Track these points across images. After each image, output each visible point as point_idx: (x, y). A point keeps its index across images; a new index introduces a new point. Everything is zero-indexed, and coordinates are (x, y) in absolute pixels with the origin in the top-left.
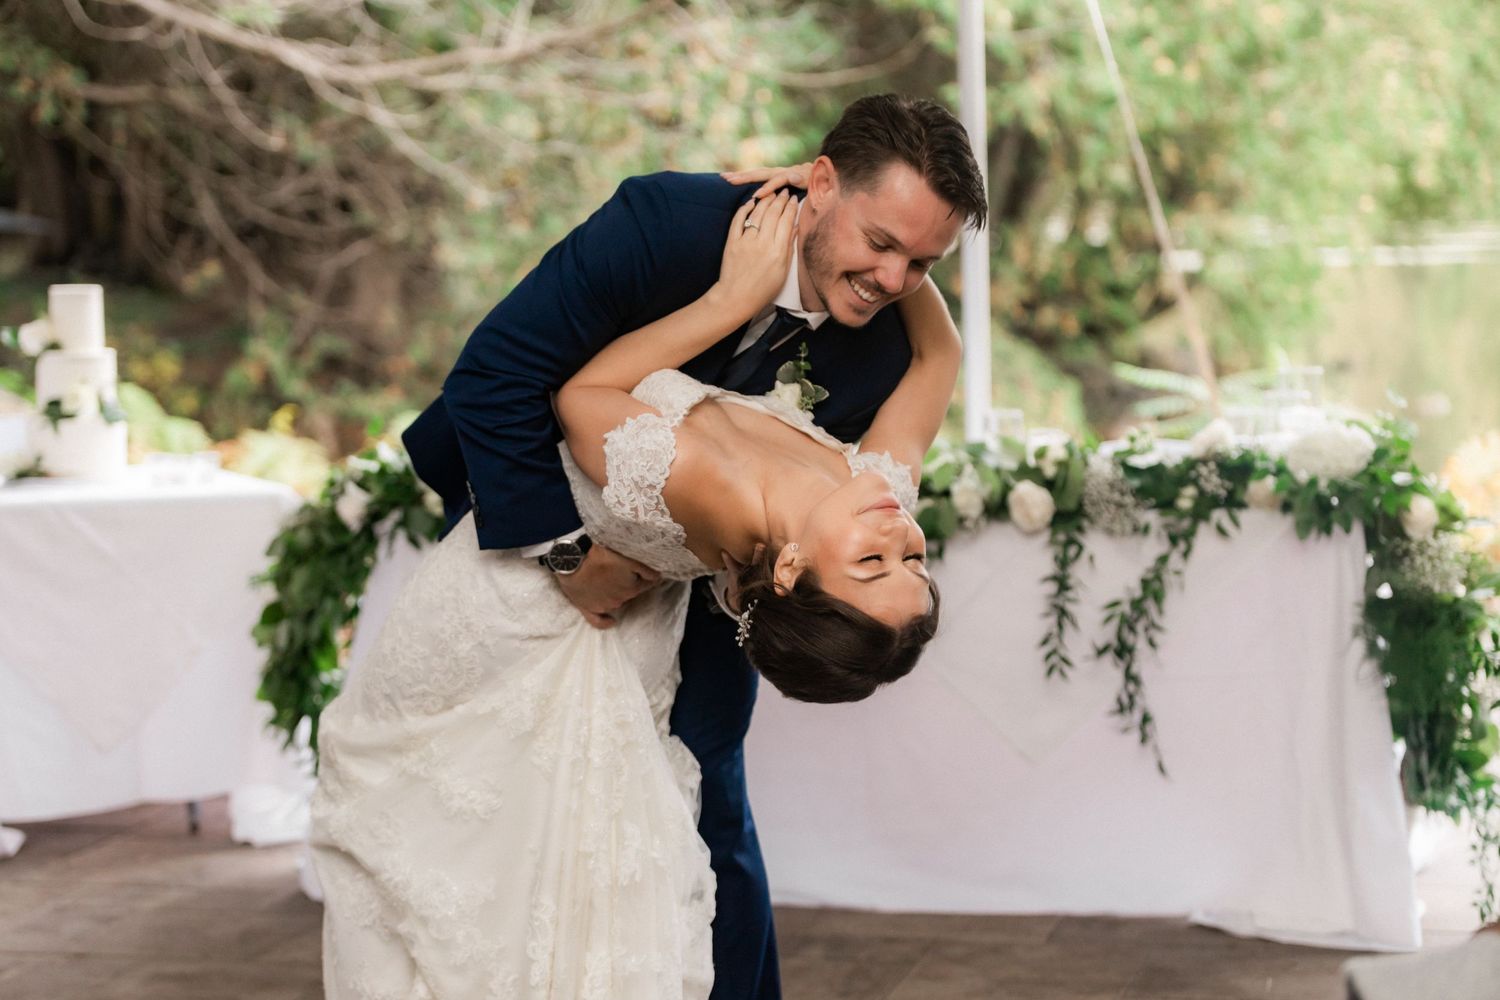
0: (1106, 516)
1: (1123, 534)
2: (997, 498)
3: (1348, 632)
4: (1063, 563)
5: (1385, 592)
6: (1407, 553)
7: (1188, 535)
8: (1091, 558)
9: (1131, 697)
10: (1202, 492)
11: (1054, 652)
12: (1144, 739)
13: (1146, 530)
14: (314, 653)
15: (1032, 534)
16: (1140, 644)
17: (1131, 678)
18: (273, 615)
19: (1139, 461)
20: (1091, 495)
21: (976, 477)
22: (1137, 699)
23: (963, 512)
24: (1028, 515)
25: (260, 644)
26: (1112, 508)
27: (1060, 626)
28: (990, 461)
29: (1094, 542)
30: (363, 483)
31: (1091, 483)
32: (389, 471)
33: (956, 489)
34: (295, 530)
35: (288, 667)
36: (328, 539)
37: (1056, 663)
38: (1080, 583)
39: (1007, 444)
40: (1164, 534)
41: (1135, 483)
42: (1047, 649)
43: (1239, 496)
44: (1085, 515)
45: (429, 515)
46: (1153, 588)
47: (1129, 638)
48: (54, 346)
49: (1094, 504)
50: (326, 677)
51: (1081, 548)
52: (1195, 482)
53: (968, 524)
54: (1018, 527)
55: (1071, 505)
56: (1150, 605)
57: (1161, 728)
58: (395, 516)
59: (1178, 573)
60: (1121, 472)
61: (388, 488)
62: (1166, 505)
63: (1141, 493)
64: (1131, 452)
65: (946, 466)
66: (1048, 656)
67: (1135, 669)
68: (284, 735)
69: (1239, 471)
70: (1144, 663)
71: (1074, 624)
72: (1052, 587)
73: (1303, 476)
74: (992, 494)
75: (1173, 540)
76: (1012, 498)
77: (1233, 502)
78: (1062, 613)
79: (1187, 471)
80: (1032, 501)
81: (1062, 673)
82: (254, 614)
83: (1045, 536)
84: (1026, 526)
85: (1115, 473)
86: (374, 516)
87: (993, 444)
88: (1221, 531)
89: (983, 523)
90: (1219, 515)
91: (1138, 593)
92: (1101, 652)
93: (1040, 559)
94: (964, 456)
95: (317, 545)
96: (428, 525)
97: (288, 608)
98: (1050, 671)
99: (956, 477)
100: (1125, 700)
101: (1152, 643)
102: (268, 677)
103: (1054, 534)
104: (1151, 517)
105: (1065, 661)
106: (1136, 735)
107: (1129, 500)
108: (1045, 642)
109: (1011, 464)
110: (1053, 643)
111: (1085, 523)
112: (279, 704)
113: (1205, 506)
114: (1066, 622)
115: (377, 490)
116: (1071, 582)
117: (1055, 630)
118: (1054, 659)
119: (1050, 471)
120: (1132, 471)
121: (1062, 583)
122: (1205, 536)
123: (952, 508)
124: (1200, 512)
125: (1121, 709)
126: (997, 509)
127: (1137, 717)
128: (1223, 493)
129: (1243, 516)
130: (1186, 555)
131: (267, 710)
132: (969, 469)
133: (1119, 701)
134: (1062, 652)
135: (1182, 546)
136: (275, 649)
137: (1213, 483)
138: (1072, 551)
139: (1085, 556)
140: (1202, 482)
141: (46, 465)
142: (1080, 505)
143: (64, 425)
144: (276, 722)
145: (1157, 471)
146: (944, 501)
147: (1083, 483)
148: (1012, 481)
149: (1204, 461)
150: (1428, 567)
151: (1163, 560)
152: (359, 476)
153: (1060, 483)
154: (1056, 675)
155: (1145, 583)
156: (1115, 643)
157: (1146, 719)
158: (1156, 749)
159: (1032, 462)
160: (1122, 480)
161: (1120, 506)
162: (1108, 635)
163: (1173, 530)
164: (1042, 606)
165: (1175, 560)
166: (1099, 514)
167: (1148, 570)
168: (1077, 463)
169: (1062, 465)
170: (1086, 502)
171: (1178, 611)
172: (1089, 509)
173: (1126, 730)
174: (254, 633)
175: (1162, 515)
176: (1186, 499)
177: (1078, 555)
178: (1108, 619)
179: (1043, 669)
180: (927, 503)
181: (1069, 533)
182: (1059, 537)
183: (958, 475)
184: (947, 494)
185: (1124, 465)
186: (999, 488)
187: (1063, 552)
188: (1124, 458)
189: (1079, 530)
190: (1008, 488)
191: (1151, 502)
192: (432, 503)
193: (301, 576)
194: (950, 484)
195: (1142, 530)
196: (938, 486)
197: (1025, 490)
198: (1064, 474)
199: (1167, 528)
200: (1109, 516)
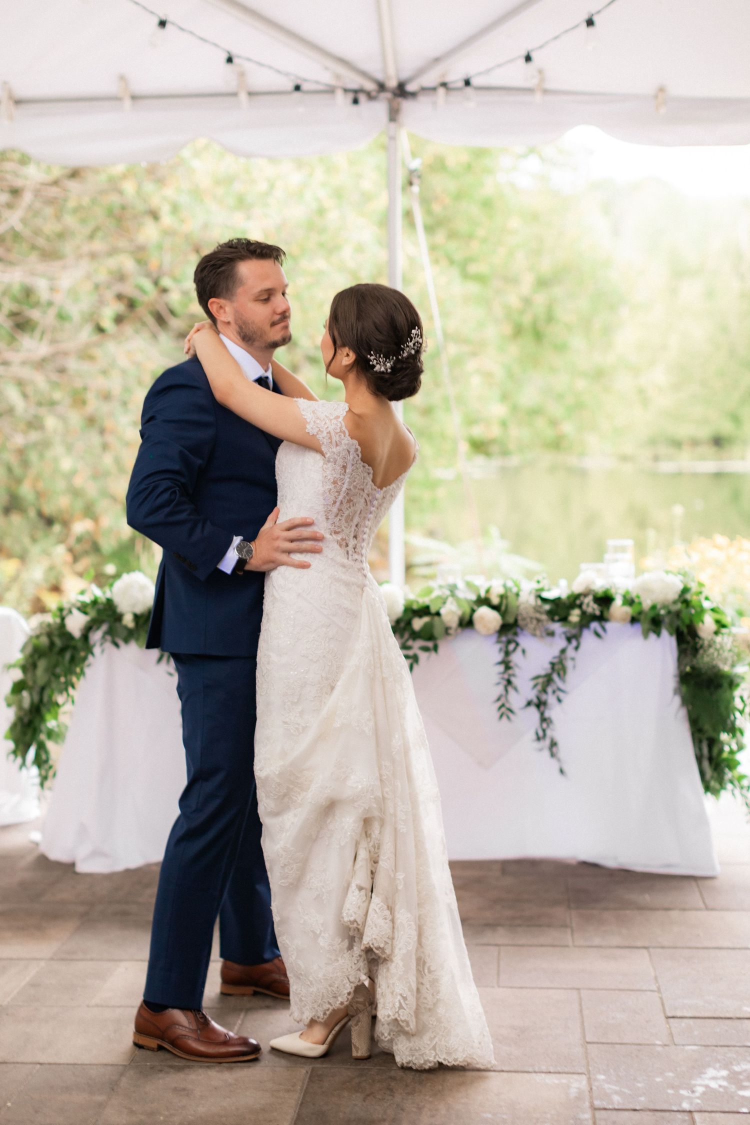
0: (531, 626)
1: (542, 637)
2: (467, 617)
3: (671, 692)
4: (507, 653)
5: (688, 669)
6: (702, 647)
7: (578, 637)
8: (524, 651)
9: (544, 731)
10: (584, 613)
11: (503, 705)
12: (553, 755)
13: (554, 634)
14: (44, 710)
15: (487, 637)
16: (551, 699)
17: (543, 719)
18: (18, 687)
19: (545, 595)
20: (521, 614)
21: (455, 603)
22: (548, 732)
23: (448, 624)
24: (485, 626)
25: (9, 705)
26: (535, 622)
27: (506, 691)
28: (460, 594)
29: (526, 641)
30: (83, 609)
31: (522, 607)
32: (99, 601)
33: (443, 611)
34: (38, 637)
35: (26, 720)
36: (58, 642)
37: (505, 711)
38: (517, 665)
39: (469, 585)
40: (563, 636)
41: (547, 607)
42: (499, 703)
43: (606, 614)
44: (519, 626)
45: (126, 627)
46: (558, 667)
47: (544, 697)
49: (524, 619)
50: (51, 723)
51: (517, 644)
52: (580, 606)
53: (451, 632)
54: (479, 634)
55: (511, 620)
56: (555, 677)
57: (563, 750)
58: (104, 627)
59: (573, 659)
60: (539, 602)
61: (99, 612)
62: (564, 619)
63: (551, 614)
64: (542, 590)
65: (438, 597)
66: (500, 708)
67: (547, 714)
68: (19, 760)
69: (605, 600)
70: (554, 712)
71: (516, 689)
72: (501, 668)
73: (647, 604)
74: (464, 614)
75: (569, 640)
76: (476, 616)
77: (602, 618)
78: (509, 682)
79: (574, 601)
80: (488, 618)
81: (508, 718)
82: (7, 687)
83: (494, 638)
84: (483, 632)
85: (536, 601)
86: (88, 629)
87: (461, 585)
88: (597, 635)
89: (459, 630)
90: (595, 625)
91: (549, 671)
92: (529, 704)
93: (492, 652)
94: (448, 593)
95: (52, 644)
96: (125, 633)
97: (30, 683)
98: (501, 716)
100: (541, 733)
101: (559, 700)
102: (13, 727)
103: (499, 636)
104: (557, 627)
105: (510, 710)
106: (546, 753)
107: (544, 617)
108: (499, 699)
109: (473, 597)
110: (503, 700)
111: (518, 630)
112: (17, 742)
113: (587, 619)
114: (510, 689)
115: (93, 613)
116: (511, 664)
117: (504, 692)
118: (503, 709)
119: (495, 601)
120: (545, 600)
121: (507, 665)
122: (587, 637)
123: (442, 622)
124: (584, 624)
125: (539, 739)
126: (467, 623)
127: (547, 742)
128: (598, 613)
129: (608, 626)
130: (577, 648)
131: (11, 745)
132: (450, 599)
133: (537, 734)
134: (507, 705)
135: (574, 643)
136: (20, 707)
137: (592, 608)
138: (512, 646)
139: (519, 650)
140: (584, 607)
142: (516, 621)
144: (15, 752)
145: (557, 602)
146: (436, 618)
147: (518, 607)
148: (475, 607)
149: (585, 595)
150: (716, 654)
151: (563, 651)
152: (79, 605)
153: (503, 608)
154: (504, 718)
155: (553, 665)
156: (535, 700)
157: (553, 744)
158: (559, 760)
159: (483, 594)
160: (540, 606)
161: (538, 620)
162: (532, 695)
163: (569, 635)
164: (496, 678)
165: (570, 652)
166: (526, 625)
167: (555, 658)
168: (512, 598)
169: (502, 597)
170: (519, 618)
172: (520, 622)
173: (541, 750)
174: (6, 699)
175: (562, 626)
176: (575, 616)
177: (515, 650)
178: (535, 686)
179: (497, 715)
180: (426, 619)
181: (510, 636)
182: (504, 639)
183: (444, 603)
184: (438, 614)
185: (540, 597)
186: (468, 611)
187: (507, 647)
188: (538, 593)
189: (516, 634)
190: (473, 611)
191: (556, 618)
192: (128, 621)
193: (42, 664)
194: (440, 608)
195: (551, 634)
196: (433, 610)
197: (484, 612)
198: (504, 602)
199: (565, 633)
200: (533, 626)
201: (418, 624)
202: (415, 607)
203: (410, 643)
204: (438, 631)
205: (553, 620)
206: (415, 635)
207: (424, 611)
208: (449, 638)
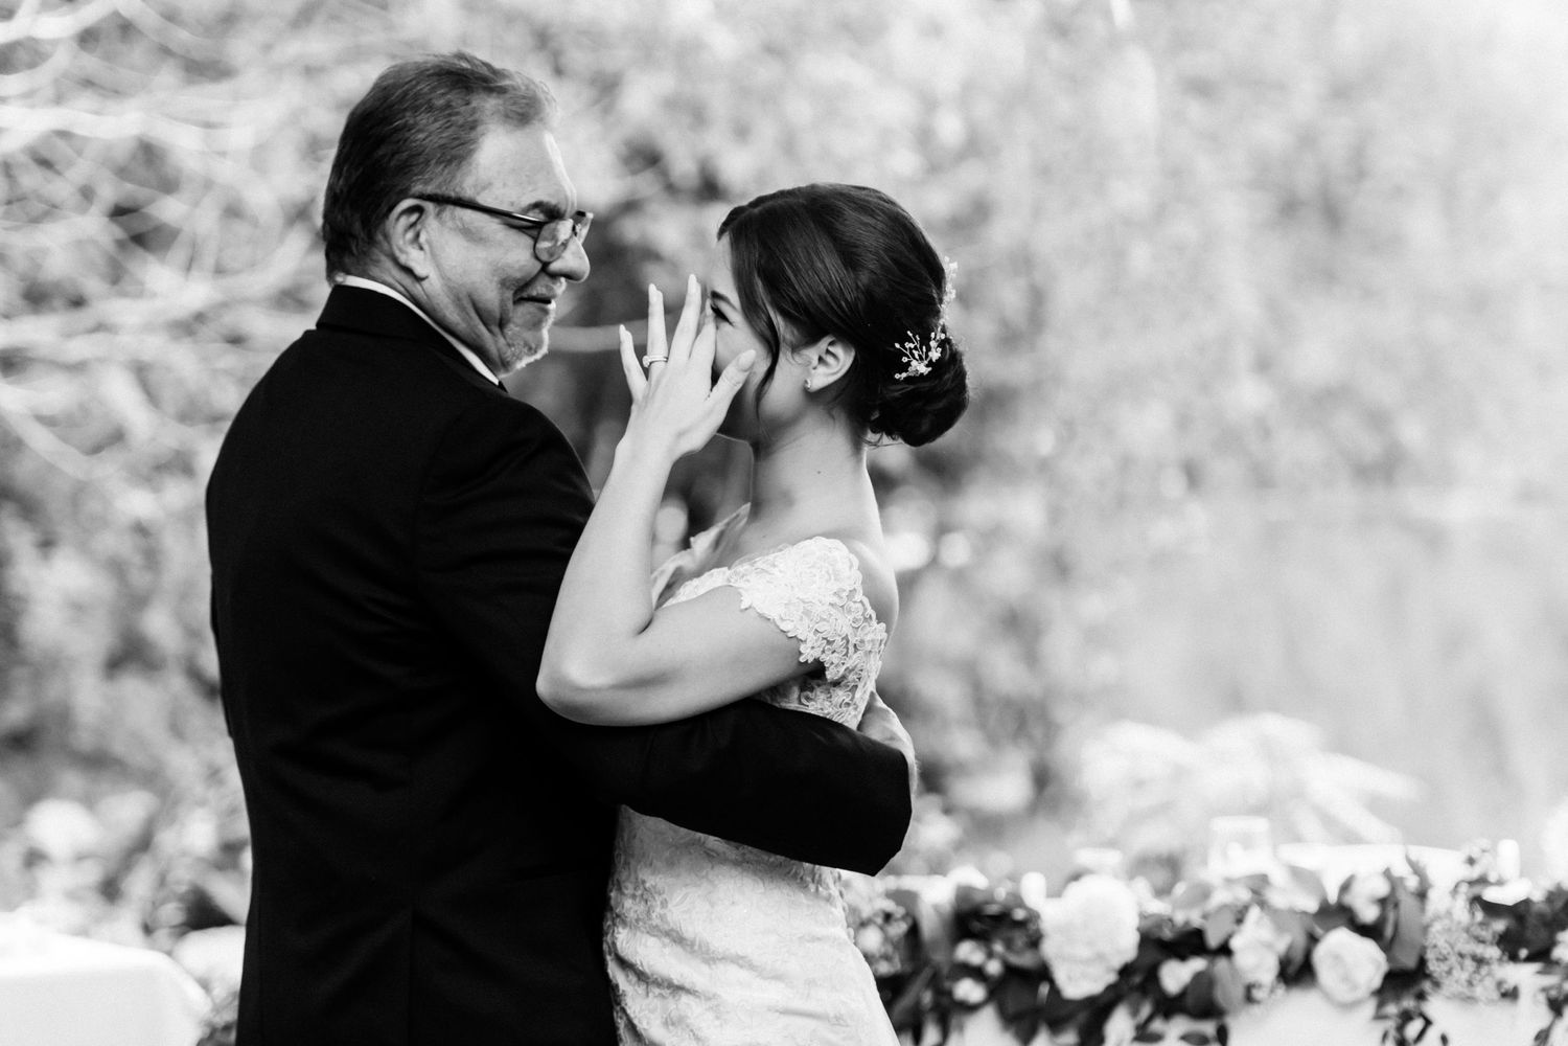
0: (1460, 977)
1: (1486, 1003)
2: (1298, 956)
4: (1399, 1045)
8: (1444, 1040)
13: (1515, 994)
15: (1349, 1007)
19: (1492, 895)
20: (1434, 946)
21: (1266, 920)
23: (1251, 978)
24: (1346, 979)
26: (1469, 964)
28: (1278, 899)
29: (1447, 1013)
31: (1434, 929)
33: (1235, 944)
39: (1298, 874)
40: (1542, 998)
41: (1500, 925)
44: (1428, 976)
49: (1443, 959)
51: (1427, 1023)
53: (1257, 994)
54: (1328, 997)
55: (1409, 962)
60: (1479, 916)
62: (1541, 956)
63: (1510, 945)
64: (1482, 881)
65: (1223, 908)
74: (1289, 951)
75: (1555, 1008)
76: (1320, 955)
80: (1350, 958)
83: (1370, 1007)
84: (1343, 993)
85: (1471, 912)
87: (1279, 877)
89: (1281, 990)
93: (1363, 1041)
94: (1244, 895)
99: (1235, 927)
103: (1381, 1005)
104: (1525, 976)
107: (1493, 952)
109: (1311, 905)
111: (1427, 986)
119: (1369, 914)
120: (1492, 909)
123: (1236, 971)
126: (1297, 972)
132: (1254, 913)
138: (1414, 1029)
139: (1433, 1036)
142: (1422, 962)
145: (1519, 913)
146: (1222, 964)
147: (1423, 930)
148: (1319, 931)
151: (1543, 1036)
153: (1389, 931)
159: (1333, 898)
160: (1482, 924)
161: (1480, 961)
163: (1553, 993)
165: (1559, 1037)
166: (1449, 972)
168: (1408, 903)
169: (1383, 903)
170: (1430, 956)
172: (1433, 966)
175: (1538, 973)
177: (1423, 1033)
180: (1197, 964)
181: (1408, 1003)
182: (1392, 1009)
183: (1240, 921)
184: (1225, 950)
185: (1477, 900)
186: (1301, 941)
187: (1400, 1028)
188: (1476, 890)
189: (1421, 996)
190: (1313, 940)
191: (1523, 953)
194: (1230, 936)
195: (1511, 995)
196: (1213, 941)
197: (1339, 943)
198: (1391, 916)
199: (1544, 990)
200: (1464, 976)
201: (1176, 976)
202: (1167, 934)
203: (1157, 1025)
204: (1227, 992)
205: (1514, 958)
206: (1169, 1007)
207: (1190, 943)
208: (1255, 1010)
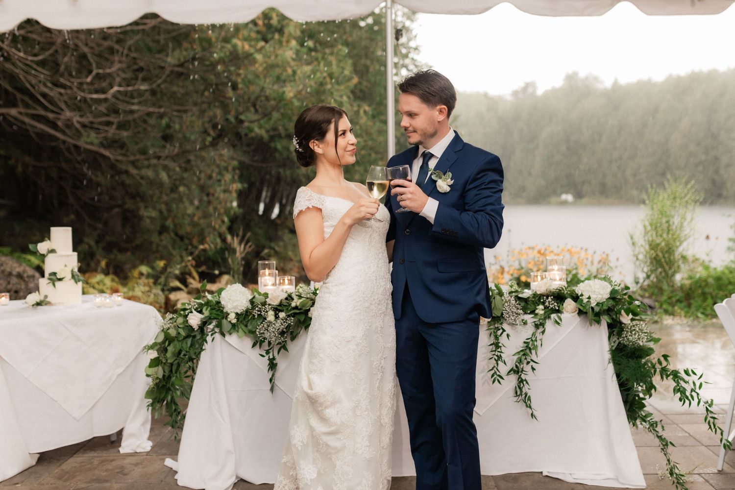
1: (519, 326)
3: (607, 362)
4: (496, 337)
5: (616, 345)
7: (543, 325)
8: (508, 336)
9: (521, 389)
10: (546, 308)
11: (495, 373)
12: (526, 406)
13: (525, 323)
16: (527, 368)
17: (521, 381)
18: (154, 363)
19: (520, 296)
20: (505, 309)
22: (523, 390)
25: (148, 376)
26: (515, 315)
27: (497, 363)
29: (509, 328)
30: (200, 310)
31: (505, 305)
32: (211, 303)
34: (167, 329)
35: (161, 385)
36: (183, 333)
37: (496, 377)
38: (503, 346)
40: (533, 324)
41: (522, 304)
42: (493, 372)
43: (561, 308)
44: (503, 318)
45: (230, 323)
46: (530, 346)
47: (521, 366)
48: (53, 251)
49: (508, 313)
51: (503, 331)
52: (543, 303)
55: (499, 314)
56: (528, 352)
58: (214, 323)
59: (541, 340)
61: (211, 312)
62: (533, 312)
63: (525, 310)
64: (517, 292)
66: (493, 376)
67: (523, 378)
69: (560, 297)
70: (528, 376)
71: (503, 362)
72: (493, 347)
75: (537, 327)
77: (558, 311)
78: (500, 357)
79: (539, 299)
81: (499, 382)
83: (486, 326)
85: (516, 301)
86: (204, 323)
88: (556, 322)
90: (554, 316)
91: (524, 348)
92: (510, 372)
95: (178, 335)
96: (229, 327)
97: (163, 360)
98: (494, 382)
100: (518, 391)
101: (533, 369)
103: (490, 325)
104: (529, 318)
105: (500, 377)
106: (522, 405)
107: (521, 311)
108: (492, 369)
110: (494, 370)
111: (503, 320)
112: (154, 399)
113: (549, 311)
114: (500, 362)
115: (206, 313)
116: (500, 345)
117: (496, 365)
120: (521, 300)
121: (496, 345)
122: (549, 325)
124: (547, 317)
125: (517, 396)
128: (555, 308)
129: (562, 316)
130: (543, 332)
133: (516, 391)
134: (498, 373)
135: (541, 329)
136: (156, 379)
137: (552, 304)
138: (499, 332)
139: (505, 334)
140: (547, 304)
141: (48, 300)
142: (502, 314)
143: (58, 284)
145: (527, 300)
147: (503, 305)
149: (547, 295)
151: (533, 335)
152: (197, 306)
154: (496, 383)
155: (526, 344)
156: (514, 368)
158: (531, 408)
160: (518, 304)
161: (517, 314)
162: (513, 365)
163: (537, 323)
164: (491, 355)
165: (539, 336)
166: (509, 317)
167: (527, 339)
168: (498, 297)
170: (504, 312)
171: (542, 355)
172: (505, 315)
173: (518, 402)
174: (146, 372)
175: (532, 317)
176: (540, 309)
177: (502, 333)
178: (514, 359)
179: (492, 380)
181: (499, 325)
182: (493, 326)
185: (516, 297)
187: (495, 332)
188: (516, 294)
189: (502, 323)
191: (528, 312)
192: (232, 317)
193: (171, 349)
199: (534, 322)
200: (513, 318)
205: (526, 313)
